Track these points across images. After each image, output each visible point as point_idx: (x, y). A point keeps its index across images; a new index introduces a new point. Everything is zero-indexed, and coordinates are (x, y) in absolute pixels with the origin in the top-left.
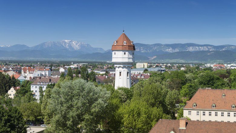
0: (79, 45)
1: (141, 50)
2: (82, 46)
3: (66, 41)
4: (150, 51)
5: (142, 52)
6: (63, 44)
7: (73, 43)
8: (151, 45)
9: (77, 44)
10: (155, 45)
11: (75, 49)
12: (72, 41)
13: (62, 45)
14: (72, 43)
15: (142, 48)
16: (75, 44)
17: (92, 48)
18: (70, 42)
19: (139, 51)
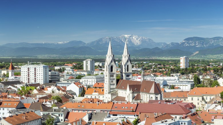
0: (139, 40)
1: (197, 44)
2: (143, 41)
3: (126, 36)
4: (206, 45)
5: (197, 46)
6: (122, 39)
7: (134, 37)
8: (210, 39)
9: (137, 39)
10: (214, 38)
11: (136, 44)
12: (132, 36)
13: (121, 41)
14: (132, 38)
15: (197, 42)
16: (135, 39)
17: (155, 42)
18: (130, 36)
19: (194, 46)
